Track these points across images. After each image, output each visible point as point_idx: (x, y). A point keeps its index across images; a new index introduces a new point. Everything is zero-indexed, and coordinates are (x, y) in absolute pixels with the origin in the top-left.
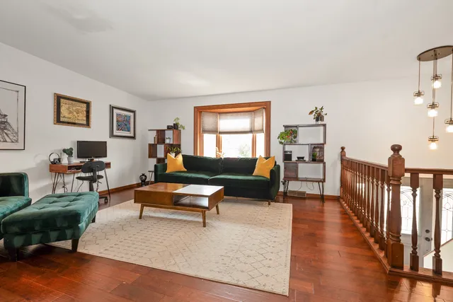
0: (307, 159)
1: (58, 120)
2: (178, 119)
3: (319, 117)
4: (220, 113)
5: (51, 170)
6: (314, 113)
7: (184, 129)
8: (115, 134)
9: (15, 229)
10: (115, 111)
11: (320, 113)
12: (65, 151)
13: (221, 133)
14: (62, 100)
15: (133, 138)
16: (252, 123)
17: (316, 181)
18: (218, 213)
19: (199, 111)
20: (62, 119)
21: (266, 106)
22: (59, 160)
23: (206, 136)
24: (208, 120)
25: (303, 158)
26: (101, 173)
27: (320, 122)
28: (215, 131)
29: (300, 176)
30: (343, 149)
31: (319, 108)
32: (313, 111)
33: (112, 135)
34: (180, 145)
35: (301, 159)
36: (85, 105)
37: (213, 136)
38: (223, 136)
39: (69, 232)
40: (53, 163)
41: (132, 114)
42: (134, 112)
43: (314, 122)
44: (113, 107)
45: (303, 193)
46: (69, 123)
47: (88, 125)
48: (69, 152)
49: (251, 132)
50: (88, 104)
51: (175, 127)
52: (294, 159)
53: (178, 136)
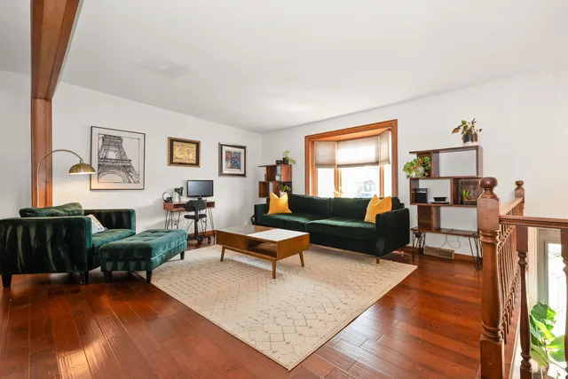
0: (449, 200)
1: (171, 162)
2: (288, 152)
3: (469, 135)
4: (338, 141)
5: (165, 208)
6: (461, 131)
7: (295, 163)
8: (224, 172)
9: (106, 255)
10: (225, 148)
11: (470, 130)
12: (176, 190)
13: (339, 166)
14: (175, 143)
15: (244, 175)
16: (378, 150)
17: (465, 236)
18: (303, 265)
19: (311, 140)
20: (174, 161)
21: (391, 126)
22: (171, 198)
23: (321, 171)
24: (322, 151)
25: (444, 199)
26: (203, 212)
27: (470, 144)
28: (331, 164)
29: (443, 226)
30: (519, 184)
31: (469, 121)
32: (459, 128)
33: (221, 173)
34: (291, 182)
35: (440, 201)
36: (195, 146)
37: (331, 171)
38: (342, 170)
39: (143, 264)
40: (166, 201)
41: (242, 150)
42: (244, 148)
43: (460, 144)
44: (222, 145)
45: (450, 253)
46: (181, 164)
47: (197, 164)
48: (179, 191)
49: (377, 163)
50: (198, 144)
51: (285, 162)
52: (431, 200)
53: (289, 172)
